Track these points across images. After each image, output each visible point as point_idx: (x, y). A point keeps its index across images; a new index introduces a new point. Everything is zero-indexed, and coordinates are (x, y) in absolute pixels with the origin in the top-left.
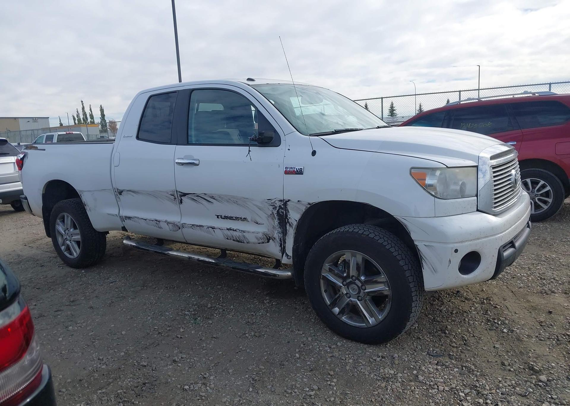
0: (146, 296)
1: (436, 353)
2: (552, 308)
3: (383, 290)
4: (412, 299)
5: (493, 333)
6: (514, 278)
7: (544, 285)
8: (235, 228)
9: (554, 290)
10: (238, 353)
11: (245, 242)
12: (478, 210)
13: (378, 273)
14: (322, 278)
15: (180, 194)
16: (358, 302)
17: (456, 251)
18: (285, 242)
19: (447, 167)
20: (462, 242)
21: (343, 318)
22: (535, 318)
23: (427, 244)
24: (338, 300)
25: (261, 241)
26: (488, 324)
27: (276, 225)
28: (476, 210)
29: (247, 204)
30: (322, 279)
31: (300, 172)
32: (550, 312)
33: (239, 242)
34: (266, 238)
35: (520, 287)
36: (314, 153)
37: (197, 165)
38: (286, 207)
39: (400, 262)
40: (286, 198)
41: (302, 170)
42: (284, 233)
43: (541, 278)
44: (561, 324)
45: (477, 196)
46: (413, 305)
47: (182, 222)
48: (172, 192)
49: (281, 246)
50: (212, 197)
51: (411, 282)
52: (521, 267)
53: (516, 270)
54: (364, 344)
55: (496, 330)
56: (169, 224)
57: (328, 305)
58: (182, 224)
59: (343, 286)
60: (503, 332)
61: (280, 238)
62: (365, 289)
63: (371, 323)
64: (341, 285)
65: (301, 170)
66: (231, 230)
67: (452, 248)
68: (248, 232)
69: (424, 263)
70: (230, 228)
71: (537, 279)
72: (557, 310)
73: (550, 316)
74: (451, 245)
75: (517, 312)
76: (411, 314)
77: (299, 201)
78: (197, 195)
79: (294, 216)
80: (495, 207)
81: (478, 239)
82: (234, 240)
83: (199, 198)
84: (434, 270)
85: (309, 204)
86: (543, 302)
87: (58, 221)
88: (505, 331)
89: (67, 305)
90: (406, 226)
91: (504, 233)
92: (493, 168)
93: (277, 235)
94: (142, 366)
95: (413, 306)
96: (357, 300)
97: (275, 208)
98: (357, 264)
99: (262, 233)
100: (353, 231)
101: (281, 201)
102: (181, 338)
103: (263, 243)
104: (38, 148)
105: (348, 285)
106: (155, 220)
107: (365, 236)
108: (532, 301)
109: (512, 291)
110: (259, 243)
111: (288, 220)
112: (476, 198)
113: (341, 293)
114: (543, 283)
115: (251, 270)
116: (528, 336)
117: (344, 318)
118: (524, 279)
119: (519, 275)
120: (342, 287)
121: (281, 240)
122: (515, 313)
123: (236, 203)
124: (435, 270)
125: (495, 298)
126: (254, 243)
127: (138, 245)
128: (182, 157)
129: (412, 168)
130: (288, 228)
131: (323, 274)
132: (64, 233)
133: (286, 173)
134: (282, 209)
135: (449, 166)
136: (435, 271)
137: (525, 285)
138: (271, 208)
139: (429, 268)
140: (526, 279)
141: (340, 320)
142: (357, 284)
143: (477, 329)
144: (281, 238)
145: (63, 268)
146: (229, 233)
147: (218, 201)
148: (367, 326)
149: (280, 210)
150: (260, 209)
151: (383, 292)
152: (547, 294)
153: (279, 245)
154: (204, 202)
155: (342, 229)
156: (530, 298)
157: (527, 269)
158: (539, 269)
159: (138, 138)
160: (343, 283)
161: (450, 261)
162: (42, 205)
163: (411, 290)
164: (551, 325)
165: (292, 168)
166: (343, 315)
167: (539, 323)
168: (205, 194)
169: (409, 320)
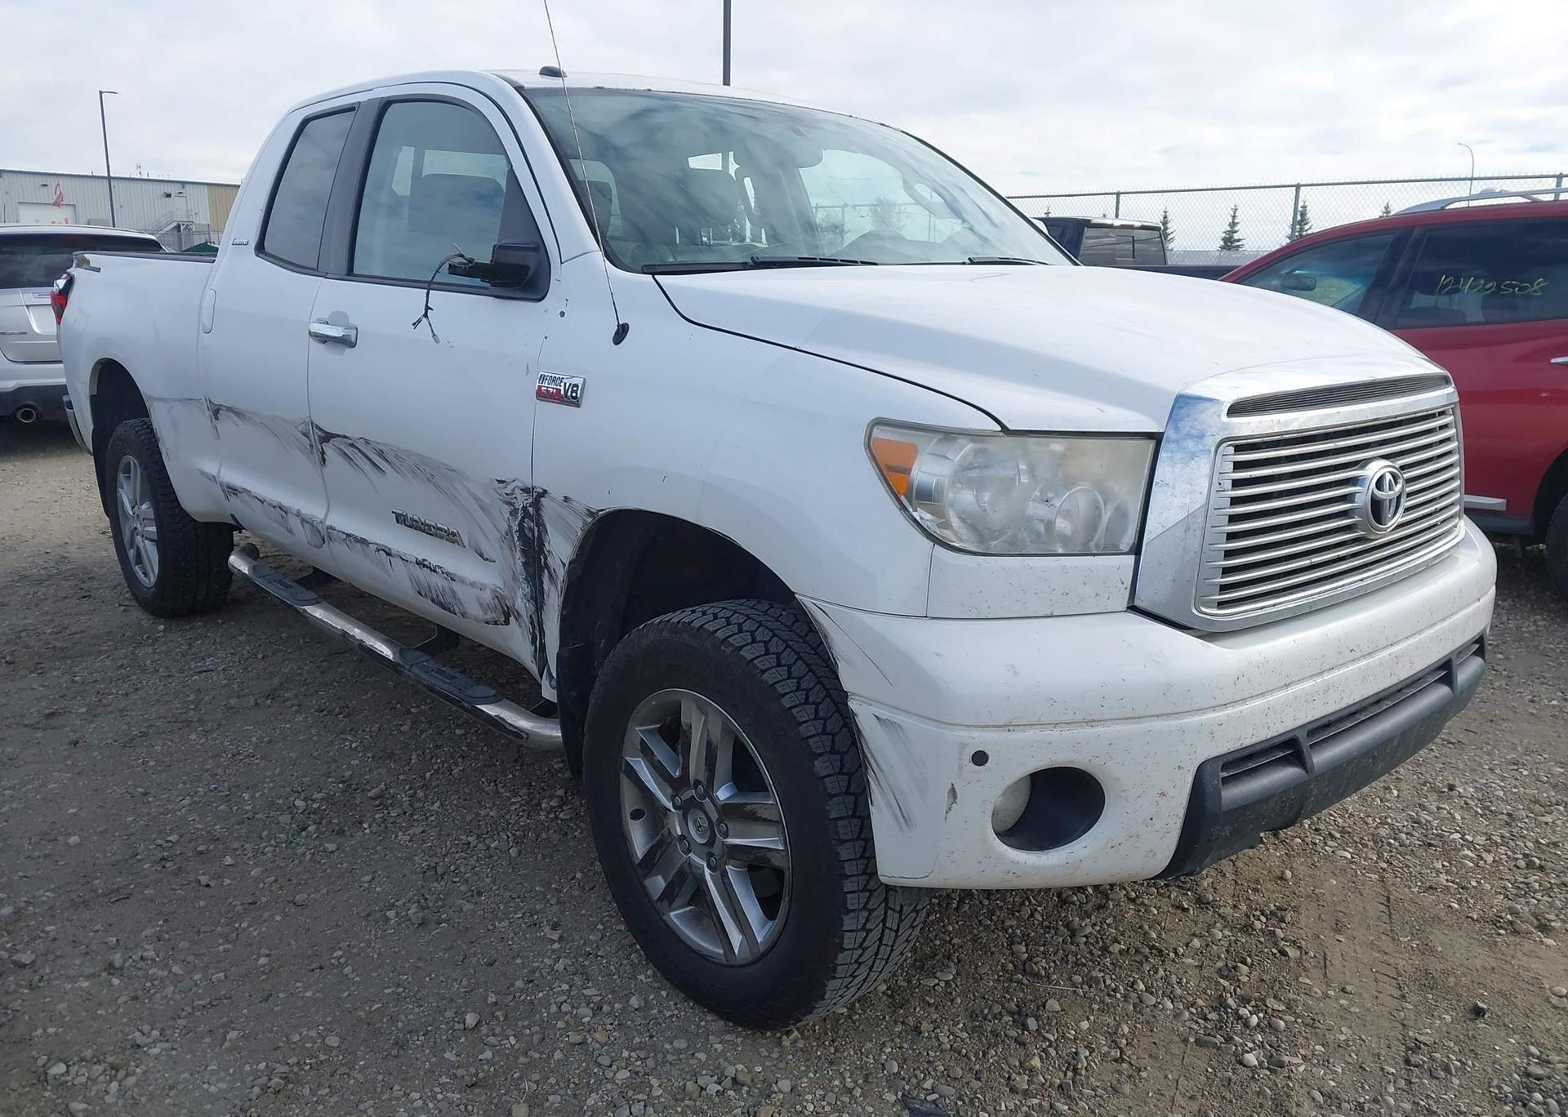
0: (246, 728)
1: (934, 1102)
2: (1500, 992)
3: (770, 850)
4: (846, 904)
5: (1200, 1060)
6: (1430, 845)
7: (1527, 891)
8: (434, 563)
9: (1550, 921)
10: (313, 970)
11: (457, 610)
12: (1133, 608)
13: (760, 787)
14: (623, 768)
15: (319, 433)
16: (707, 872)
17: (980, 758)
18: (542, 632)
19: (1004, 429)
20: (1009, 727)
21: (672, 914)
22: (1403, 1025)
23: (884, 714)
24: (659, 853)
25: (490, 616)
26: (1206, 1019)
27: (519, 571)
28: (1124, 604)
29: (453, 486)
30: (624, 772)
31: (571, 398)
32: (1478, 1012)
33: (445, 608)
34: (501, 609)
35: (1431, 887)
36: (621, 333)
37: (352, 345)
38: (539, 515)
39: (816, 762)
40: (540, 483)
41: (576, 392)
42: (538, 598)
43: (1530, 865)
44: (1489, 1070)
45: (1137, 550)
46: (848, 922)
47: (328, 523)
48: (303, 425)
49: (533, 642)
50: (381, 454)
51: (846, 841)
52: (1485, 808)
53: (1454, 818)
54: (715, 1018)
55: (1219, 1049)
56: (304, 524)
57: (637, 862)
58: (327, 528)
59: (673, 810)
60: (1241, 1063)
61: (531, 616)
62: (726, 836)
63: (736, 952)
64: (669, 805)
65: (575, 389)
66: (425, 566)
67: (963, 746)
68: (462, 581)
69: (874, 782)
70: (424, 560)
71: (1515, 866)
72: (1516, 1006)
73: (1471, 1025)
74: (961, 735)
75: (1349, 988)
76: (841, 956)
77: (566, 499)
78: (350, 442)
79: (561, 549)
80: (1221, 604)
81: (1091, 722)
82: (433, 600)
83: (356, 451)
84: (903, 816)
85: (591, 514)
86: (1482, 958)
87: (121, 476)
88: (1249, 1061)
89: (26, 726)
90: (826, 637)
91: (1230, 711)
92: (1239, 449)
93: (522, 605)
94: (15, 966)
95: (845, 928)
96: (705, 865)
97: (514, 513)
98: (709, 744)
99: (490, 589)
100: (701, 627)
101: (526, 490)
102: (208, 886)
103: (496, 623)
104: (91, 265)
105: (686, 808)
106: (280, 508)
107: (730, 649)
108: (1440, 949)
109: (1388, 899)
110: (487, 623)
111: (546, 558)
112: (1132, 558)
113: (665, 831)
114: (1527, 884)
115: (466, 705)
116: (1328, 1096)
117: (675, 915)
118: (1466, 857)
119: (1457, 836)
120: (670, 811)
121: (532, 623)
122: (1343, 990)
123: (430, 479)
124: (906, 815)
125: (1307, 919)
126: (476, 619)
127: (253, 576)
128: (326, 316)
129: (879, 422)
130: (546, 586)
131: (627, 758)
132: (131, 513)
133: (542, 395)
134: (530, 517)
135: (1011, 428)
136: (905, 818)
137: (1453, 882)
138: (506, 509)
139: (889, 804)
140: (1471, 860)
141: (662, 918)
142: (708, 812)
143: (1152, 1031)
144: (533, 617)
145: (125, 611)
146: (423, 574)
147: (395, 469)
148: (727, 961)
149: (526, 520)
150: (483, 510)
151: (769, 855)
152: (1516, 932)
153: (530, 637)
154: (367, 467)
155: (675, 617)
156: (1439, 938)
157: (1505, 817)
158: (1547, 823)
159: (260, 249)
160: (672, 799)
161: (953, 793)
162: (92, 428)
163: (844, 868)
164: (1447, 1069)
165: (554, 380)
166: (670, 905)
167: (1408, 1049)
168: (367, 442)
169: (835, 972)
